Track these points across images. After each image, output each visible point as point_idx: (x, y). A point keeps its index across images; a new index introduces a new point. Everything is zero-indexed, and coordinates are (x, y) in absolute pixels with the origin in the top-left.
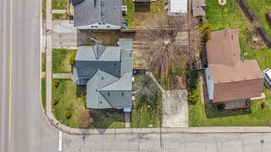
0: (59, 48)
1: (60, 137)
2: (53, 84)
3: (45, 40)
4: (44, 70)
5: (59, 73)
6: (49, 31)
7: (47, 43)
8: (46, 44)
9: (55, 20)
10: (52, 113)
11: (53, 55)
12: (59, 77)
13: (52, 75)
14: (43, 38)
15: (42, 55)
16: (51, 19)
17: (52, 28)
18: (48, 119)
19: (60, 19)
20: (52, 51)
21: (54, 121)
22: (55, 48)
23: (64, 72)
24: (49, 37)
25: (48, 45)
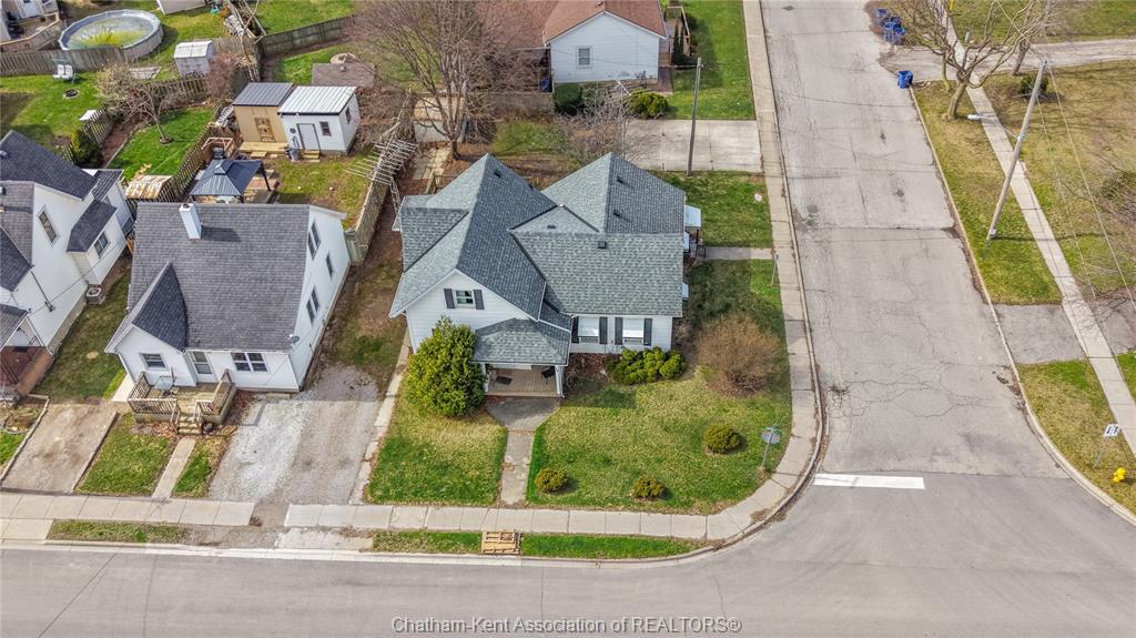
0: (367, 468)
1: (849, 485)
2: (558, 502)
3: (302, 533)
4: (471, 541)
5: (500, 475)
6: (257, 515)
7: (321, 525)
8: (325, 529)
9: (214, 483)
10: (715, 513)
11: (400, 498)
12: (524, 476)
13: (507, 507)
14: (285, 547)
15: (385, 550)
16: (199, 502)
17: (249, 500)
18: (750, 534)
19: (218, 465)
20: (376, 503)
21: (760, 509)
22: (361, 487)
23: (501, 455)
24: (295, 515)
25: (337, 523)
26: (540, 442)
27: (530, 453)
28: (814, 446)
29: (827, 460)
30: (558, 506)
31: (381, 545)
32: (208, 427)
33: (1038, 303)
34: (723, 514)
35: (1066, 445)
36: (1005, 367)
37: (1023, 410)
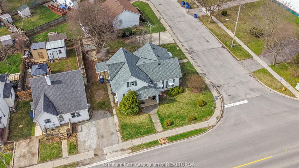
0: (119, 134)
1: (233, 106)
2: (172, 128)
3: (111, 154)
4: (156, 143)
5: (154, 125)
6: (96, 153)
8: (116, 151)
9: (79, 149)
10: (208, 120)
11: (132, 138)
12: (160, 124)
13: (160, 132)
14: (108, 159)
15: (135, 151)
16: (77, 155)
17: (91, 150)
18: (218, 122)
19: (77, 144)
20: (126, 141)
21: (217, 116)
22: (120, 138)
23: (151, 121)
24: (106, 150)
25: (119, 149)
26: (159, 115)
27: (158, 118)
28: (221, 99)
29: (225, 102)
30: (172, 129)
31: (134, 150)
32: (69, 135)
33: (248, 58)
34: (210, 120)
35: (270, 86)
36: (250, 73)
37: (258, 81)
